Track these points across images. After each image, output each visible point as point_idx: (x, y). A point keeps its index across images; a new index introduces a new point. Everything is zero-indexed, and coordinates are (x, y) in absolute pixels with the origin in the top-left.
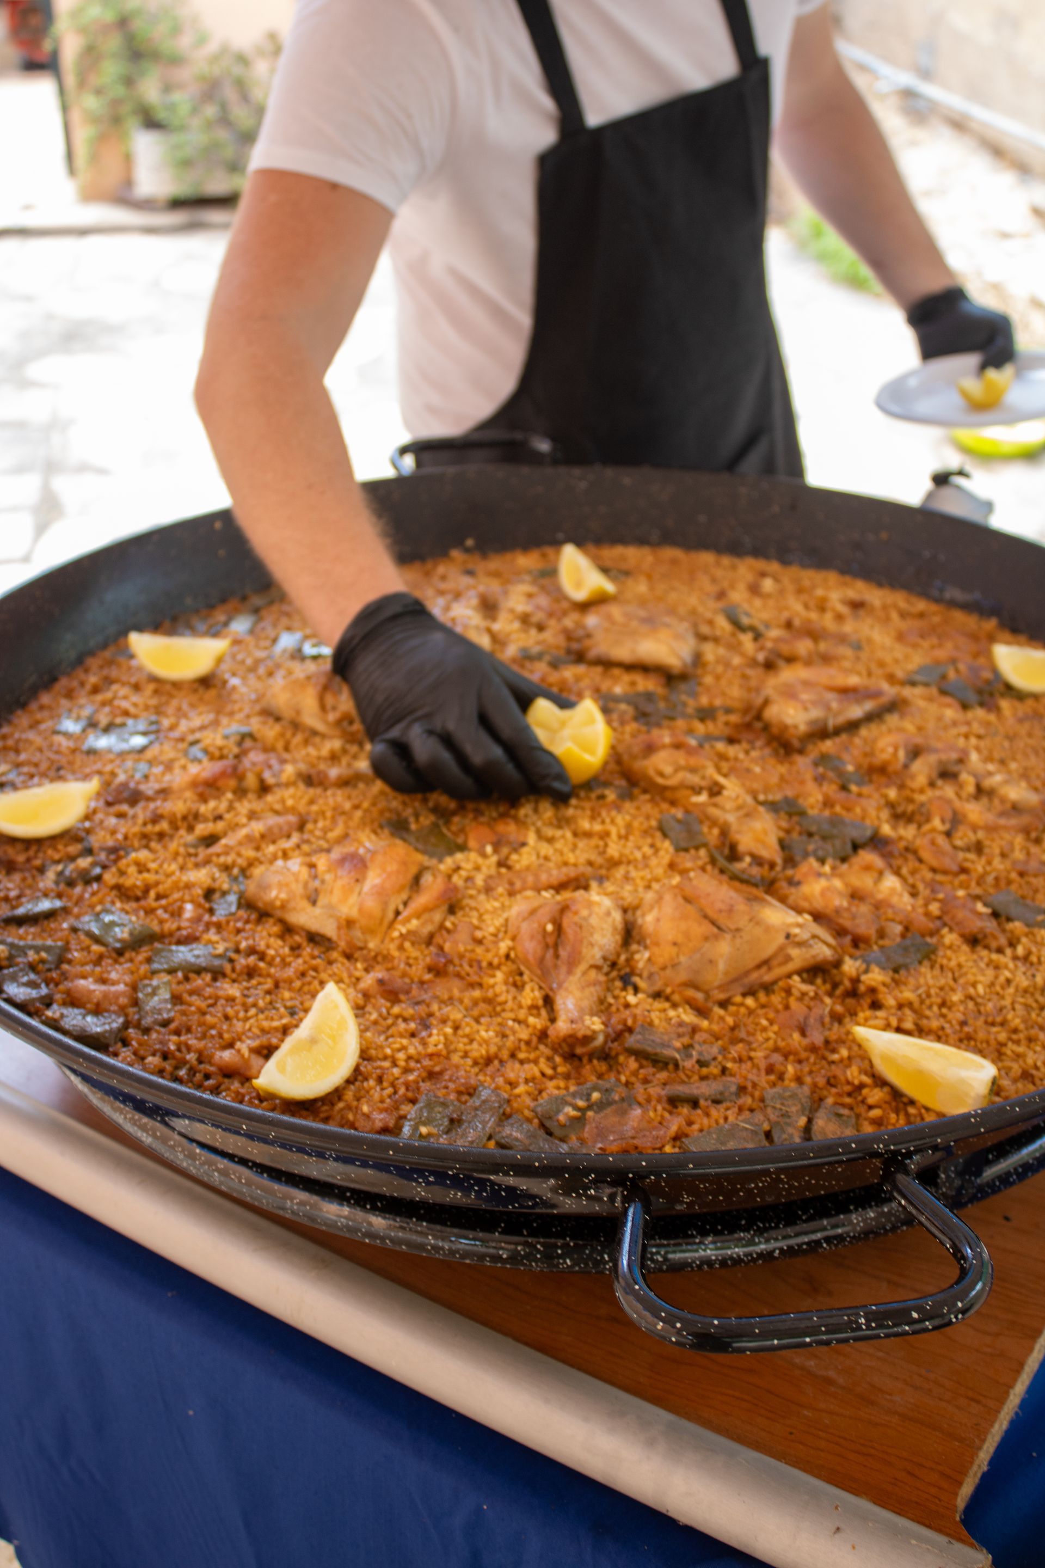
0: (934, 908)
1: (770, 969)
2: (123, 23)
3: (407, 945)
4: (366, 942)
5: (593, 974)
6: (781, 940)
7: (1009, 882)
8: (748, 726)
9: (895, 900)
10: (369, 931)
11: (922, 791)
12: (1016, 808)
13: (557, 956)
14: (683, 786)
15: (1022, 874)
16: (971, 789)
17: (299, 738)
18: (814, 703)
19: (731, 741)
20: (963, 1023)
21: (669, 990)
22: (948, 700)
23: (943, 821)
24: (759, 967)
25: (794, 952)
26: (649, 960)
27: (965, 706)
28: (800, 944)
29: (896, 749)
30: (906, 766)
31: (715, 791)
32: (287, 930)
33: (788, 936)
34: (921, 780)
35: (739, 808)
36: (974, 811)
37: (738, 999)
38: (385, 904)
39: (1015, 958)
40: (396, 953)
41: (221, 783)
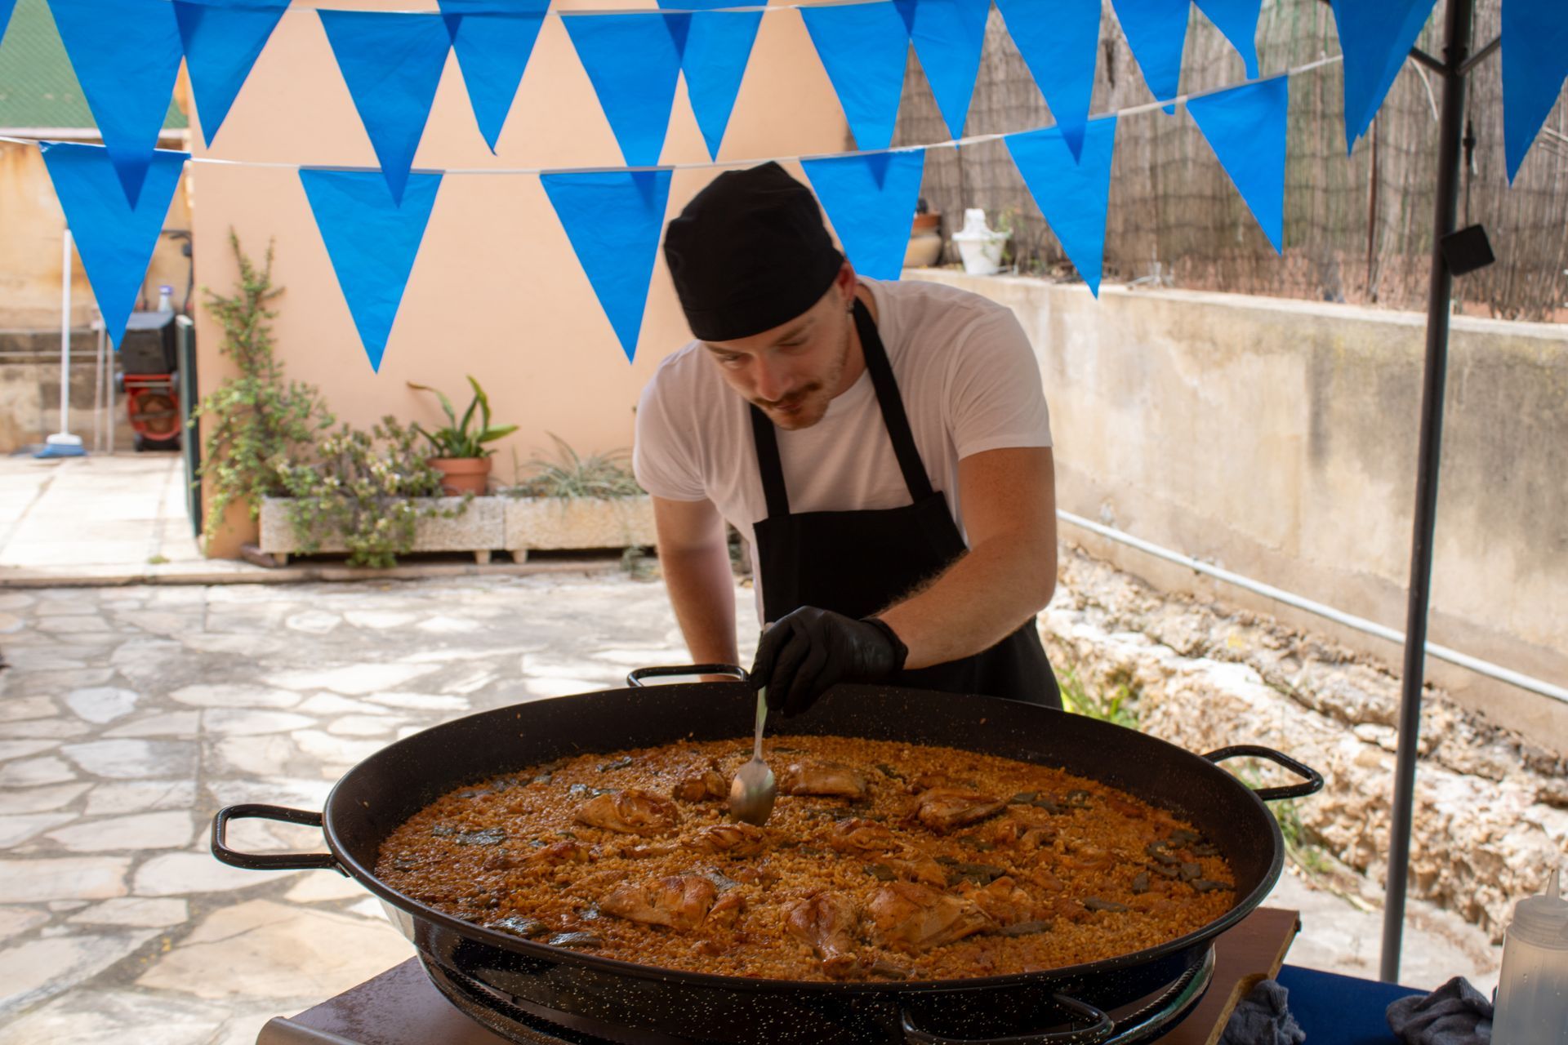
0: (1049, 903)
1: (954, 931)
2: (258, 407)
3: (719, 927)
4: (691, 926)
5: (842, 935)
6: (958, 913)
7: (1094, 893)
8: (910, 822)
9: (1024, 901)
10: (693, 919)
11: (1030, 851)
12: (1092, 858)
13: (818, 926)
14: (875, 849)
15: (1102, 890)
16: (1062, 849)
17: (607, 835)
18: (954, 805)
19: (901, 829)
20: (1076, 955)
21: (891, 943)
22: (1040, 809)
23: (1047, 863)
24: (946, 930)
25: (968, 921)
26: (877, 927)
27: (1052, 813)
28: (971, 916)
29: (1011, 828)
30: (1019, 838)
31: (897, 849)
32: (635, 925)
33: (962, 911)
34: (1030, 845)
35: (916, 857)
36: (1067, 859)
37: (935, 948)
38: (701, 903)
39: (1103, 928)
40: (712, 932)
41: (565, 854)
